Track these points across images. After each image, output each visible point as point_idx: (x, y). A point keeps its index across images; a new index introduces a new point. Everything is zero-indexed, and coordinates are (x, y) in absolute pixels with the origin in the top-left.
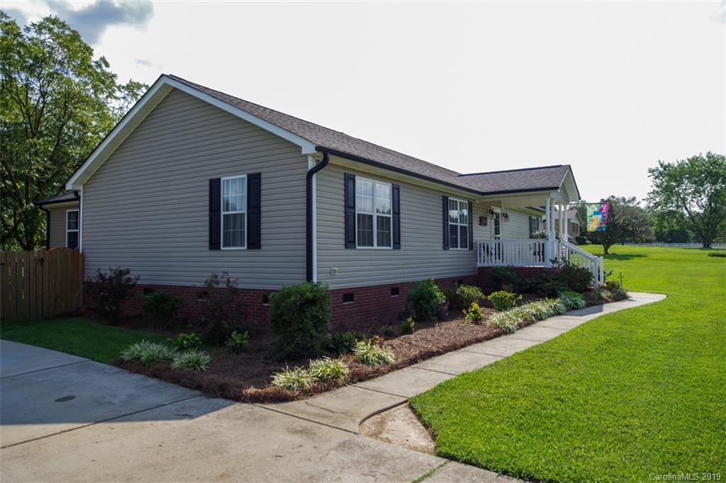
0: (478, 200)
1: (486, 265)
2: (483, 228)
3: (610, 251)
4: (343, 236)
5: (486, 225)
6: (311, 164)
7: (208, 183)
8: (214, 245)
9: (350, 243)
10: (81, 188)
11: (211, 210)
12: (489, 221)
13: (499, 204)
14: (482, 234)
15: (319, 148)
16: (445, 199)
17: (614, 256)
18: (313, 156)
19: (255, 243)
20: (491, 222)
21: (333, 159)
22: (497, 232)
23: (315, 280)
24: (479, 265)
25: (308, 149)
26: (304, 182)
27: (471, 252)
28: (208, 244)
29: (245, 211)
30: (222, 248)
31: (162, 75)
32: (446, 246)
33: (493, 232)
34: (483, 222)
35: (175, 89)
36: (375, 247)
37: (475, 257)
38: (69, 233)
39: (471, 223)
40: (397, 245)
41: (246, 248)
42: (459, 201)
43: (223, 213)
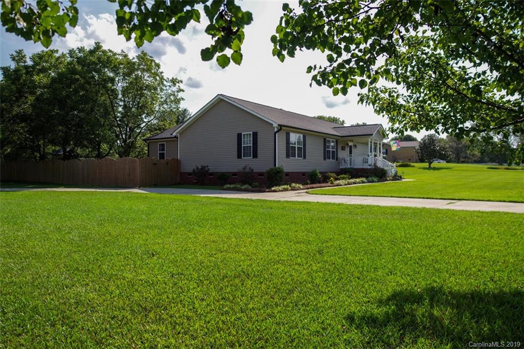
0: (341, 139)
1: (344, 167)
2: (343, 151)
3: (432, 165)
4: (285, 154)
5: (344, 150)
6: (276, 130)
7: (236, 135)
8: (239, 156)
9: (288, 156)
10: (179, 135)
11: (238, 144)
12: (346, 148)
13: (352, 141)
14: (343, 154)
15: (279, 125)
16: (325, 139)
17: (435, 169)
18: (276, 127)
19: (255, 156)
20: (348, 149)
21: (283, 128)
22: (351, 152)
23: (277, 166)
24: (341, 167)
25: (275, 125)
26: (274, 136)
27: (337, 162)
28: (237, 156)
29: (252, 145)
30: (243, 158)
31: (218, 95)
32: (325, 159)
33: (349, 153)
34: (343, 149)
35: (222, 99)
36: (297, 158)
37: (339, 164)
38: (160, 153)
39: (337, 149)
40: (305, 157)
41: (252, 157)
42: (331, 140)
43: (243, 146)
